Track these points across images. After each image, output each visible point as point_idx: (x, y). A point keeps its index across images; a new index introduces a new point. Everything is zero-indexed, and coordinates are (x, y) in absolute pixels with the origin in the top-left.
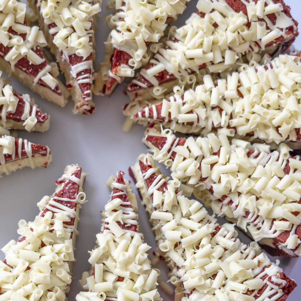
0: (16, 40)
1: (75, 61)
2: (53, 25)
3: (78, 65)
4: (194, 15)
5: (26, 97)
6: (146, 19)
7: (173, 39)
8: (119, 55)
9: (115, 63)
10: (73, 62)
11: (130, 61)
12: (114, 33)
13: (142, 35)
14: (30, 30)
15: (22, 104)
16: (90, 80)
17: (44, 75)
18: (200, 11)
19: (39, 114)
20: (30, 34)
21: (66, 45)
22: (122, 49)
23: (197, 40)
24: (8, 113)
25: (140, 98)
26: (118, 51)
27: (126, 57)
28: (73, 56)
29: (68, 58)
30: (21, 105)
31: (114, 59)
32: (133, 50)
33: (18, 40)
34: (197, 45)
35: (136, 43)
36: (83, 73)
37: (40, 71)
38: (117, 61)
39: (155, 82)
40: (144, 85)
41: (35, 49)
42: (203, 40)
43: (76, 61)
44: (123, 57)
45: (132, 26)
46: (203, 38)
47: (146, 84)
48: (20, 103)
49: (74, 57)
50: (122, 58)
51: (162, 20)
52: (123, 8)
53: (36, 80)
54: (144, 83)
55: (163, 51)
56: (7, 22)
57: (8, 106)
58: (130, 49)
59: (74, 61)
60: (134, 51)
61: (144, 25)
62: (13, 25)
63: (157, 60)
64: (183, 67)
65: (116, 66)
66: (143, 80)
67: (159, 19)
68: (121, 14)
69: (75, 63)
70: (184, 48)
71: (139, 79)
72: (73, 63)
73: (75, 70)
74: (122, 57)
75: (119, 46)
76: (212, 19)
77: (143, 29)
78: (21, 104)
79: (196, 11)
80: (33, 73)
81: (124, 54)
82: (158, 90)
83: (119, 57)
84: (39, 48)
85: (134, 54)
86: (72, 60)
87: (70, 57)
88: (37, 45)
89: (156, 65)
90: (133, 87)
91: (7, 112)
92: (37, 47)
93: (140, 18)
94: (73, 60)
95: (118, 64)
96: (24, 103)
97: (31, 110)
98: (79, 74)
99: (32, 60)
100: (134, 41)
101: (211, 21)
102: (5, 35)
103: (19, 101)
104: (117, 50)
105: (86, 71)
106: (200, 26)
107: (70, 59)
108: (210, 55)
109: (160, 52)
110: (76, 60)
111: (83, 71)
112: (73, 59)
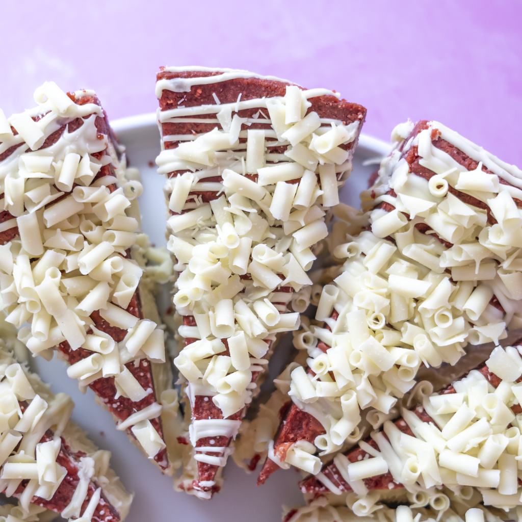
0: (99, 341)
1: (207, 410)
2: (190, 321)
3: (210, 421)
4: (476, 376)
5: (87, 466)
6: (372, 365)
7: (420, 410)
8: (298, 418)
9: (286, 432)
10: (201, 411)
11: (318, 439)
12: (298, 374)
13: (357, 397)
14: (136, 328)
15: (74, 480)
16: (221, 461)
17: (142, 423)
18: (490, 371)
19: (102, 512)
20: (133, 334)
21: (199, 374)
22: (308, 410)
23: (471, 437)
24: (36, 499)
25: (322, 503)
26: (297, 410)
27: (312, 426)
28: (206, 399)
29: (193, 400)
30: (69, 483)
31: (287, 423)
32: (329, 416)
33: (102, 343)
34: (468, 448)
35: (339, 404)
36: (212, 442)
37: (135, 412)
38: (292, 430)
39: (360, 489)
40: (336, 491)
41: (137, 364)
42: (485, 441)
43: (208, 412)
44: (307, 425)
45: (339, 374)
46: (487, 435)
47: (341, 487)
48: (69, 478)
49: (207, 402)
50: (304, 426)
51: (407, 372)
52: (331, 322)
53: (123, 426)
54: (337, 485)
55: (392, 430)
56: (93, 300)
57: (37, 486)
58: (325, 413)
59: (203, 410)
60: (333, 421)
61: (365, 376)
62: (102, 309)
63: (375, 446)
64: (429, 484)
65: (287, 439)
66: (336, 477)
67: (401, 368)
68: (324, 334)
69: (204, 415)
70: (440, 445)
71: (330, 472)
72: (202, 413)
73: (199, 430)
74: (304, 423)
75: (304, 404)
76: (513, 396)
77: (363, 384)
78: (71, 479)
79: (481, 366)
80: (120, 411)
81: (309, 418)
82: (364, 507)
83: (298, 423)
84: (145, 364)
85: (330, 426)
86: (201, 407)
87: (199, 398)
88: (143, 358)
89: (371, 457)
90: (312, 487)
91: (34, 496)
92: (141, 361)
93: (361, 360)
94: (204, 406)
95: (291, 436)
96: (78, 479)
97: (87, 498)
98: (203, 442)
99: (122, 390)
100: (337, 400)
101: (511, 400)
102: (79, 327)
103: (69, 474)
104: (297, 408)
105: (221, 441)
106: (486, 407)
107: (196, 403)
108: (493, 477)
109: (385, 429)
110: (210, 409)
111: (214, 438)
112: (204, 404)
